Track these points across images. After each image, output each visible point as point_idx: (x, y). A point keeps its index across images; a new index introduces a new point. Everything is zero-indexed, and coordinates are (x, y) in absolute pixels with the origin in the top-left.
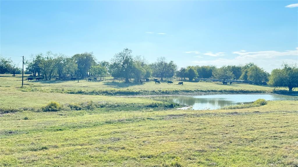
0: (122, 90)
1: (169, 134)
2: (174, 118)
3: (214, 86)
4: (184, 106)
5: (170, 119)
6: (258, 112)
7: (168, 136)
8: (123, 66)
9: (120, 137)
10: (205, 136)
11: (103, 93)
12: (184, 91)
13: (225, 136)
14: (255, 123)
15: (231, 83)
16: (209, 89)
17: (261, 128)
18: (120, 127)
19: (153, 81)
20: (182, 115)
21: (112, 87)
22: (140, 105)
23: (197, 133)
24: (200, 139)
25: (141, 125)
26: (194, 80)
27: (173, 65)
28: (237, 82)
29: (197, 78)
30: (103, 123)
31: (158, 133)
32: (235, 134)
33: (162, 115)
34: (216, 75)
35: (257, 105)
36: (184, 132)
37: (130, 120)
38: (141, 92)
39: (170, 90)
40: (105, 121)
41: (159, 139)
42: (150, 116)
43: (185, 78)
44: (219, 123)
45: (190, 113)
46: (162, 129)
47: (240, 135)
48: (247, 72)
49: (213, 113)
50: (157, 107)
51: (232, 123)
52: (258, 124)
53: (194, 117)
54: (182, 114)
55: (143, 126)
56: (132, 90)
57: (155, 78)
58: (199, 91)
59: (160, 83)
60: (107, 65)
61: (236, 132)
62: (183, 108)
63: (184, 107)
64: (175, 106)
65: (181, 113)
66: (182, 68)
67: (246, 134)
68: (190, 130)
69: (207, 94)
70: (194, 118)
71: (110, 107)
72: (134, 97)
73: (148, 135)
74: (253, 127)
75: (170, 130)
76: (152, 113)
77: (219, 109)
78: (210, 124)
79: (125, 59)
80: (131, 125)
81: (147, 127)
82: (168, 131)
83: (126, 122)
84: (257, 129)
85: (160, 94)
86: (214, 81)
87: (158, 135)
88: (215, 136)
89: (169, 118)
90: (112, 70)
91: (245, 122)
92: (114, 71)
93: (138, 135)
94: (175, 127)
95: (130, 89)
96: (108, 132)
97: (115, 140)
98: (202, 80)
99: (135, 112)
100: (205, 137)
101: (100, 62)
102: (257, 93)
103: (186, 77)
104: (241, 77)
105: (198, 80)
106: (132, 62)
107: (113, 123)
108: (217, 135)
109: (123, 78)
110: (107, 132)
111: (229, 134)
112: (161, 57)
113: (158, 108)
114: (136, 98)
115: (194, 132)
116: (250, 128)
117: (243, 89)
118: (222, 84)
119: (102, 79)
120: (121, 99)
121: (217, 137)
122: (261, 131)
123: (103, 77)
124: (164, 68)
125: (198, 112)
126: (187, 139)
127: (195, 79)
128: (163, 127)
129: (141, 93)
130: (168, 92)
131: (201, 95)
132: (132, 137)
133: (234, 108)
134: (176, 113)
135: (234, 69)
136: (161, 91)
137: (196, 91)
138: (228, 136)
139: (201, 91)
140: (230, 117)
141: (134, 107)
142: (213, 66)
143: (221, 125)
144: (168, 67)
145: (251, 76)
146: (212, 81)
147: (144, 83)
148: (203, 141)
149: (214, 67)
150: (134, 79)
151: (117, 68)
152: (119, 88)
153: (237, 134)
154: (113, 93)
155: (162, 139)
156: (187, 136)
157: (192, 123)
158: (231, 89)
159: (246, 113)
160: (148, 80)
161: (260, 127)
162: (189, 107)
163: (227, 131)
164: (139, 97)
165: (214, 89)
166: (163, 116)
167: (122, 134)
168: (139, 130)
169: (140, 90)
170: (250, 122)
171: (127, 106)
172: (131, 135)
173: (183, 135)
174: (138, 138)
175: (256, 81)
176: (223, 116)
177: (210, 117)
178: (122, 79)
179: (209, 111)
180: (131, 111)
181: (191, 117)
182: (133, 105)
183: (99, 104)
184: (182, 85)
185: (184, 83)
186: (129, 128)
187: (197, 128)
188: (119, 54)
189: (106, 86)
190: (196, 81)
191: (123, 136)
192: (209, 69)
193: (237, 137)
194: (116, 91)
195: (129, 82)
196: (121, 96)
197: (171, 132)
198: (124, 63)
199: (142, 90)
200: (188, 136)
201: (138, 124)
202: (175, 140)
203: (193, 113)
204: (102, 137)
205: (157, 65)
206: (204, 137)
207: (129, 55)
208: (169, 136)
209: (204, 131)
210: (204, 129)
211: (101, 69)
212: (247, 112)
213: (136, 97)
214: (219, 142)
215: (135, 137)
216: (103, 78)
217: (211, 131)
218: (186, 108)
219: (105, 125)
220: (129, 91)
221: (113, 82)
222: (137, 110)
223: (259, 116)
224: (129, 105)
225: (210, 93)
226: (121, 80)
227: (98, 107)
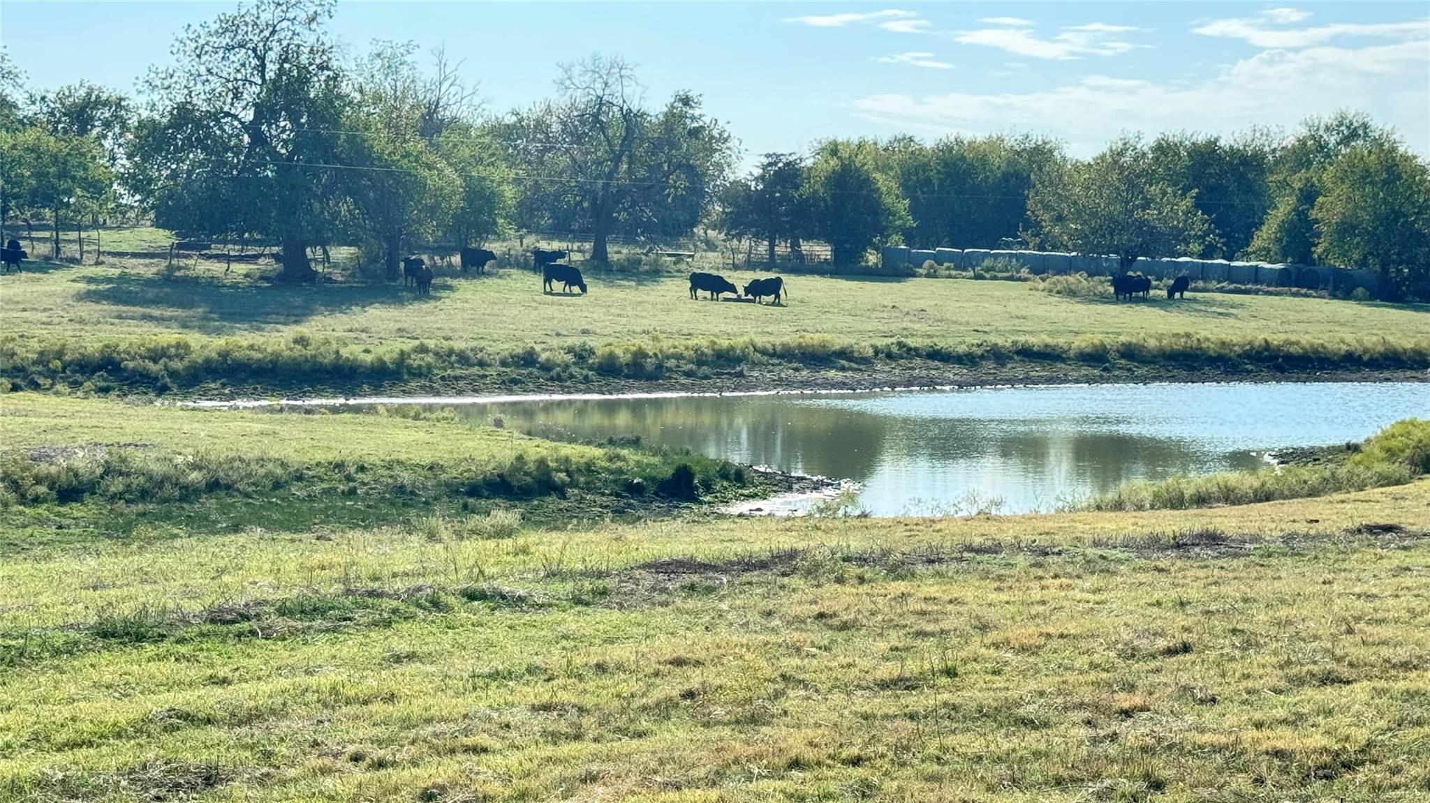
0: (245, 343)
1: (644, 724)
2: (692, 587)
3: (1040, 311)
4: (787, 484)
5: (664, 597)
6: (1388, 529)
7: (635, 743)
8: (258, 138)
9: (224, 758)
10: (950, 741)
11: (79, 377)
12: (786, 355)
13: (1114, 737)
14: (1358, 619)
15: (1181, 285)
16: (1000, 341)
17: (1406, 666)
18: (222, 672)
19: (523, 265)
20: (763, 565)
21: (159, 320)
22: (406, 477)
23: (886, 717)
24: (903, 765)
25: (411, 657)
26: (872, 258)
27: (695, 133)
28: (1230, 275)
29: (897, 242)
30: (73, 634)
31: (551, 721)
32: (1190, 719)
33: (594, 562)
34: (1060, 219)
35: (1384, 467)
36: (775, 709)
37: (315, 609)
38: (416, 361)
39: (666, 345)
40: (93, 620)
41: (558, 771)
42: (490, 570)
43: (795, 245)
44: (1072, 628)
45: (833, 541)
46: (590, 686)
47: (1230, 721)
48: (1309, 196)
49: (1026, 539)
50: (560, 490)
51: (1175, 626)
52: (1385, 632)
53: (862, 580)
54: (765, 556)
55: (429, 658)
56: (334, 346)
57: (545, 246)
58: (912, 352)
59: (584, 289)
60: (107, 125)
61: (1202, 701)
62: (778, 504)
63: (790, 489)
64: (708, 488)
65: (756, 548)
66: (774, 159)
67: (1281, 713)
68: (823, 688)
69: (983, 384)
70: (865, 588)
71: (144, 495)
72: (357, 409)
73: (469, 741)
74: (1339, 660)
75: (657, 695)
76: (507, 543)
77: (1073, 509)
78: (993, 636)
79: (270, 75)
80: (320, 648)
81: (463, 665)
82: (637, 703)
83: (281, 623)
84: (1376, 671)
85: (586, 378)
86: (1040, 268)
87: (554, 737)
88: (1033, 740)
89: (653, 589)
90: (161, 173)
91: (1283, 613)
92: (174, 175)
93: (379, 742)
94: (698, 663)
95: (320, 336)
96: (122, 713)
97: (178, 786)
98: (939, 259)
99: (357, 535)
100: (942, 748)
101: (51, 96)
102: (1387, 374)
103: (808, 237)
104: (1265, 235)
105: (903, 265)
106: (332, 95)
107: (163, 637)
108: (1046, 725)
109: (260, 243)
110: (110, 718)
111: (1145, 715)
112: (595, 58)
113: (564, 504)
114: (371, 419)
115: (860, 701)
116: (1315, 668)
117: (1277, 339)
118: (1103, 299)
119: (71, 250)
120: (236, 426)
121: (1042, 747)
122: (1401, 685)
123: (79, 228)
124: (617, 160)
125: (900, 533)
126: (796, 764)
127: (886, 253)
128: (601, 668)
129: (418, 373)
130: (650, 364)
131: (931, 384)
132: (328, 761)
133: (1201, 500)
134: (716, 547)
135: (1207, 165)
136: (592, 352)
137: (890, 356)
138: (1133, 733)
139: (936, 355)
140: (1161, 570)
141: (353, 492)
142: (1037, 138)
143: (1083, 645)
144: (657, 146)
145: (1346, 229)
146: (1024, 272)
147: (450, 288)
148: (931, 778)
149: (1040, 155)
150: (353, 250)
151: (204, 149)
152: (219, 331)
153: (1209, 715)
154: (173, 374)
155: (581, 770)
156: (796, 744)
157: (844, 627)
158: (1177, 335)
159: (1289, 538)
160: (476, 263)
161: (1402, 654)
162: (828, 491)
163: (1131, 688)
164: (401, 411)
165: (1036, 341)
166: (600, 575)
167: (245, 729)
168: (391, 698)
169: (409, 345)
170: (1319, 612)
171: (297, 490)
172: (315, 744)
173: (764, 729)
174: (381, 764)
175: (1385, 271)
176: (1100, 566)
177: (1000, 578)
178: (252, 251)
179: (991, 528)
180: (326, 531)
181: (840, 580)
182: (349, 478)
183: (43, 468)
184: (777, 304)
185: (794, 285)
186: (302, 680)
187: (888, 670)
188: (214, 27)
189: (106, 307)
190: (894, 271)
191: (245, 747)
192: (997, 162)
193: (1207, 738)
194: (197, 357)
195: (312, 277)
196: (240, 403)
197: (663, 710)
198: (264, 111)
199: (423, 349)
200: (811, 744)
201: (380, 642)
202: (700, 772)
203: (856, 544)
204: (58, 757)
205: (556, 127)
206: (936, 742)
207: (310, 39)
208: (645, 744)
209: (946, 696)
210: (944, 680)
211: (55, 157)
212: (1302, 528)
213: (372, 409)
214: (1059, 782)
215: (356, 758)
216: (80, 241)
217: (1003, 694)
218: (802, 502)
219: (91, 658)
220: (310, 352)
221: (168, 279)
222: (383, 520)
223: (1396, 563)
224: (311, 481)
225: (1006, 372)
226: (241, 259)
227: (37, 500)
